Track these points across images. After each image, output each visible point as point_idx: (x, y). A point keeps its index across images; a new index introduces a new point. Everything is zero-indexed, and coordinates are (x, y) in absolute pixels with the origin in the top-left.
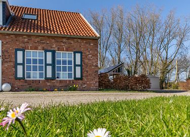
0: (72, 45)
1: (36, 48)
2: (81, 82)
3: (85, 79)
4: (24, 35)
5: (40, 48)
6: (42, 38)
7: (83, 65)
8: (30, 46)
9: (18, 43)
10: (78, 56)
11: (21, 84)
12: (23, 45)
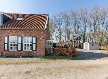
0: (32, 33)
1: (14, 36)
2: (36, 52)
3: (38, 50)
4: (8, 30)
5: (16, 35)
6: (17, 30)
7: (37, 43)
8: (11, 34)
9: (5, 34)
10: (34, 39)
11: (7, 53)
12: (8, 34)
